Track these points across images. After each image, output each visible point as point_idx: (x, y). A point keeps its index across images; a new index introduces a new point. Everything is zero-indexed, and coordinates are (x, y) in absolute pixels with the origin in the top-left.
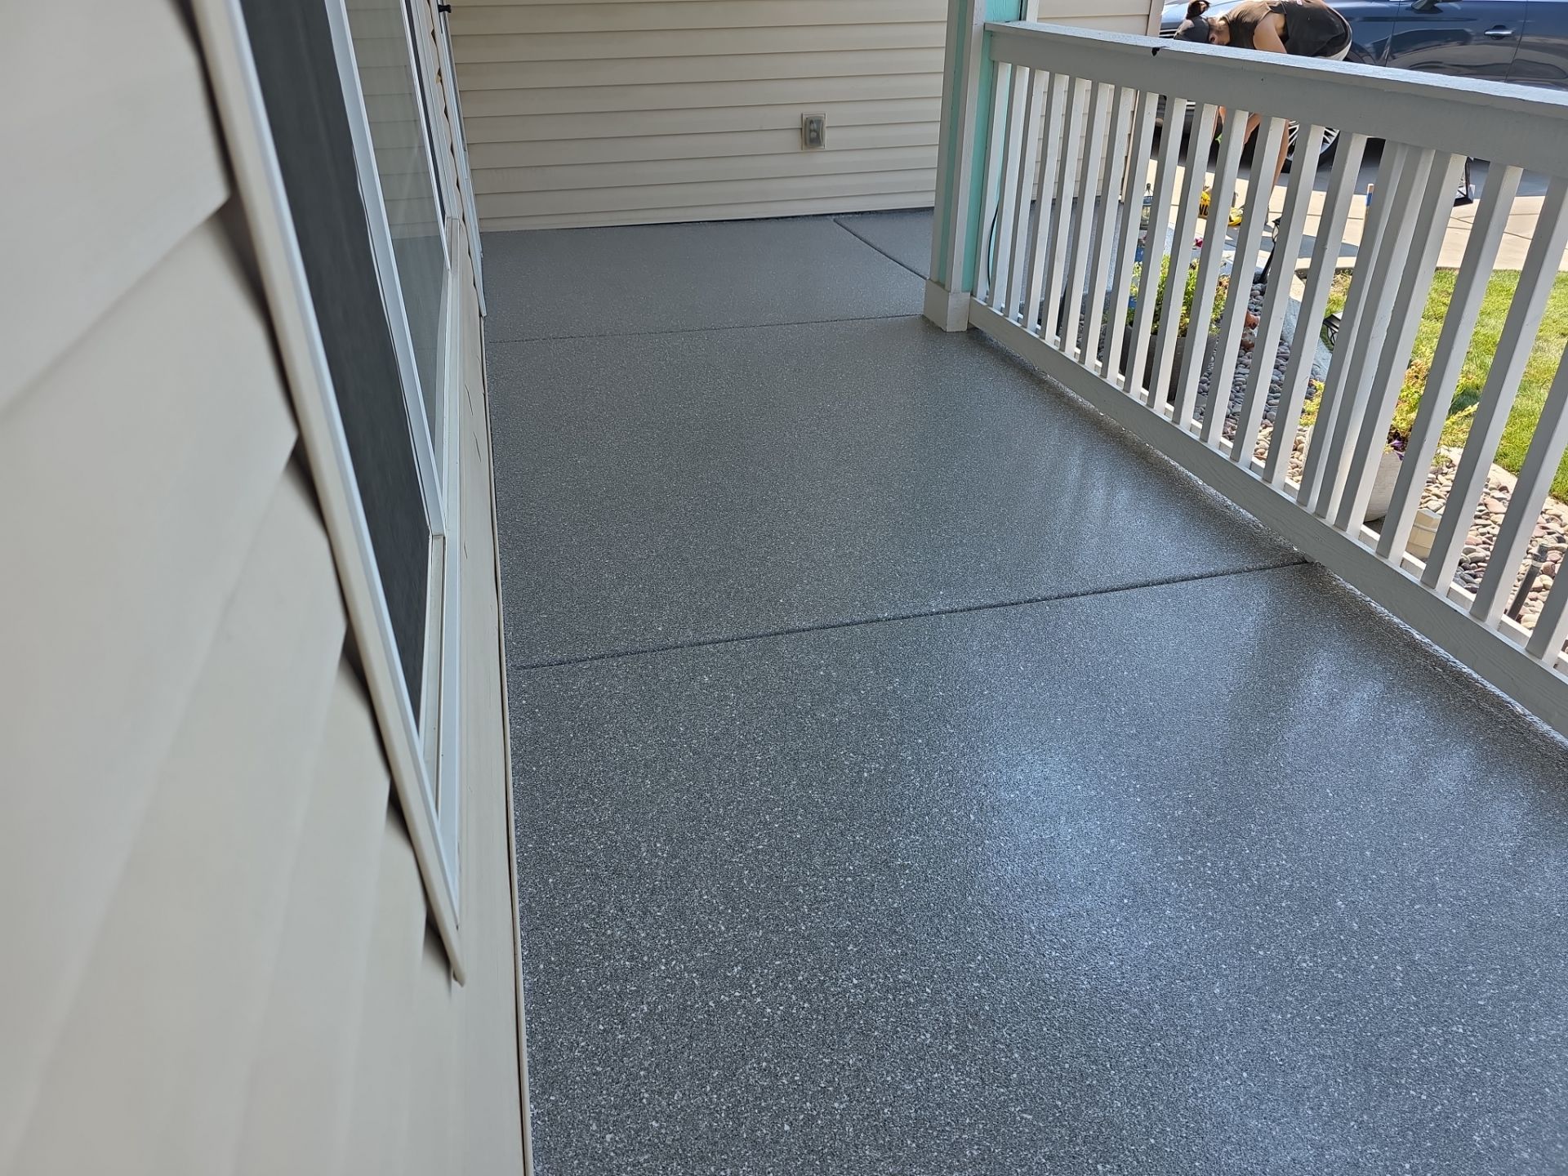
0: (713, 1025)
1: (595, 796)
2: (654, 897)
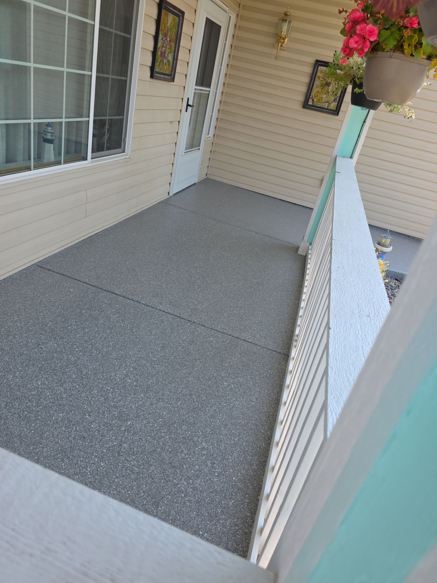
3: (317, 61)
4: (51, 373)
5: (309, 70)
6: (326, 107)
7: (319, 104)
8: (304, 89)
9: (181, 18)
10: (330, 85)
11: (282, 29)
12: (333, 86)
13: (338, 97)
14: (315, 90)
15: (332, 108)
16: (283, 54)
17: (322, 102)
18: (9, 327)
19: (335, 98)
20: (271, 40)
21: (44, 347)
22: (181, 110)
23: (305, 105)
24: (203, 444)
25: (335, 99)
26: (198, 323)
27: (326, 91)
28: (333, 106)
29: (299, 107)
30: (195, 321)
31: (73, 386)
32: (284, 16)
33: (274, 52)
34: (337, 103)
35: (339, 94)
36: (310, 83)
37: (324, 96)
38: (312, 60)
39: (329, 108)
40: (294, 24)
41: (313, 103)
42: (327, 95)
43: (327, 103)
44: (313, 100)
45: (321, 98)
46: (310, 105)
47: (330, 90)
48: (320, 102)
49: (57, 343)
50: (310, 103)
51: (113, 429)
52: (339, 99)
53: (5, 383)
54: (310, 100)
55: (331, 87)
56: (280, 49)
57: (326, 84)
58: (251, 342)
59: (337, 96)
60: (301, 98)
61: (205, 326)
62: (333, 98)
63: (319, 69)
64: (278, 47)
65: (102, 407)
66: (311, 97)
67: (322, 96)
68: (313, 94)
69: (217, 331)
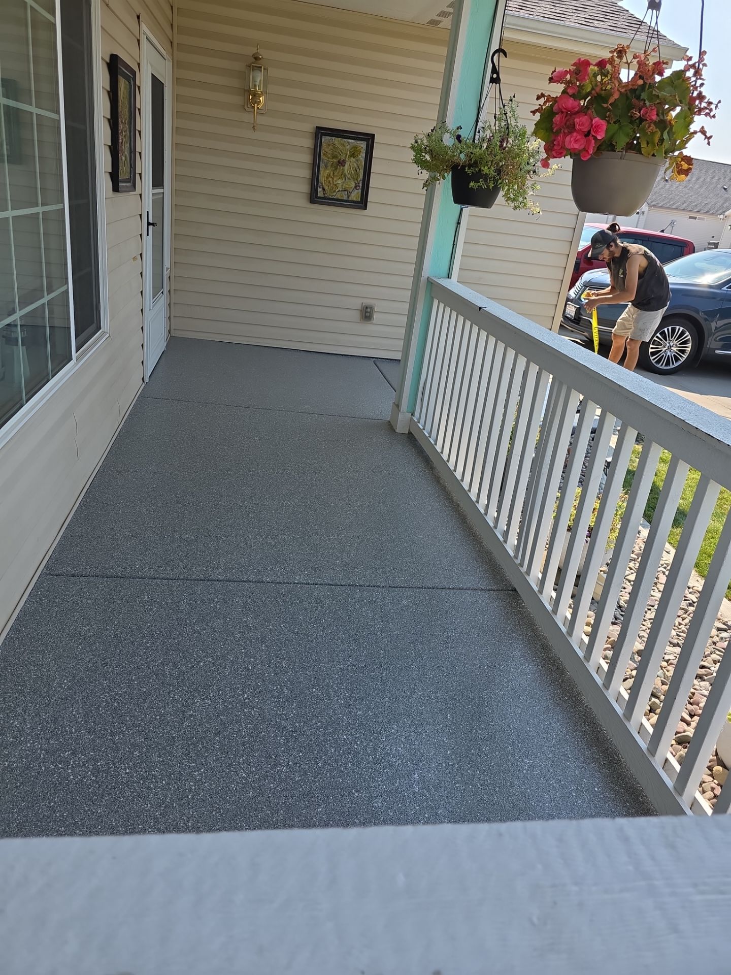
0: (37, 779)
1: (47, 650)
2: (46, 708)
3: (318, 129)
4: (243, 750)
5: (308, 143)
6: (345, 198)
7: (335, 194)
8: (306, 173)
9: (132, 83)
10: (345, 163)
11: (255, 81)
12: (350, 165)
13: (361, 182)
14: (324, 173)
15: (355, 199)
16: (261, 120)
17: (338, 191)
18: (108, 703)
19: (356, 183)
20: (237, 100)
21: (194, 712)
22: (141, 235)
23: (314, 198)
24: (525, 761)
25: (357, 185)
26: (367, 584)
27: (340, 173)
28: (356, 196)
29: (303, 202)
30: (361, 583)
31: (295, 757)
32: (254, 60)
33: (247, 117)
34: (360, 191)
35: (361, 177)
36: (313, 164)
37: (339, 182)
38: (309, 127)
39: (350, 199)
40: (273, 72)
41: (324, 194)
42: (344, 179)
43: (346, 192)
44: (324, 189)
45: (336, 185)
46: (320, 198)
47: (346, 171)
48: (335, 191)
49: (207, 697)
50: (320, 194)
51: (404, 796)
52: (362, 185)
53: (193, 799)
54: (320, 190)
55: (347, 165)
56: (257, 113)
57: (339, 162)
58: (454, 589)
59: (359, 179)
60: (305, 188)
61: (379, 586)
62: (353, 185)
63: (323, 140)
64: (254, 110)
65: (362, 770)
66: (320, 184)
67: (336, 181)
68: (322, 179)
69: (400, 587)
